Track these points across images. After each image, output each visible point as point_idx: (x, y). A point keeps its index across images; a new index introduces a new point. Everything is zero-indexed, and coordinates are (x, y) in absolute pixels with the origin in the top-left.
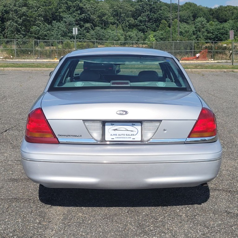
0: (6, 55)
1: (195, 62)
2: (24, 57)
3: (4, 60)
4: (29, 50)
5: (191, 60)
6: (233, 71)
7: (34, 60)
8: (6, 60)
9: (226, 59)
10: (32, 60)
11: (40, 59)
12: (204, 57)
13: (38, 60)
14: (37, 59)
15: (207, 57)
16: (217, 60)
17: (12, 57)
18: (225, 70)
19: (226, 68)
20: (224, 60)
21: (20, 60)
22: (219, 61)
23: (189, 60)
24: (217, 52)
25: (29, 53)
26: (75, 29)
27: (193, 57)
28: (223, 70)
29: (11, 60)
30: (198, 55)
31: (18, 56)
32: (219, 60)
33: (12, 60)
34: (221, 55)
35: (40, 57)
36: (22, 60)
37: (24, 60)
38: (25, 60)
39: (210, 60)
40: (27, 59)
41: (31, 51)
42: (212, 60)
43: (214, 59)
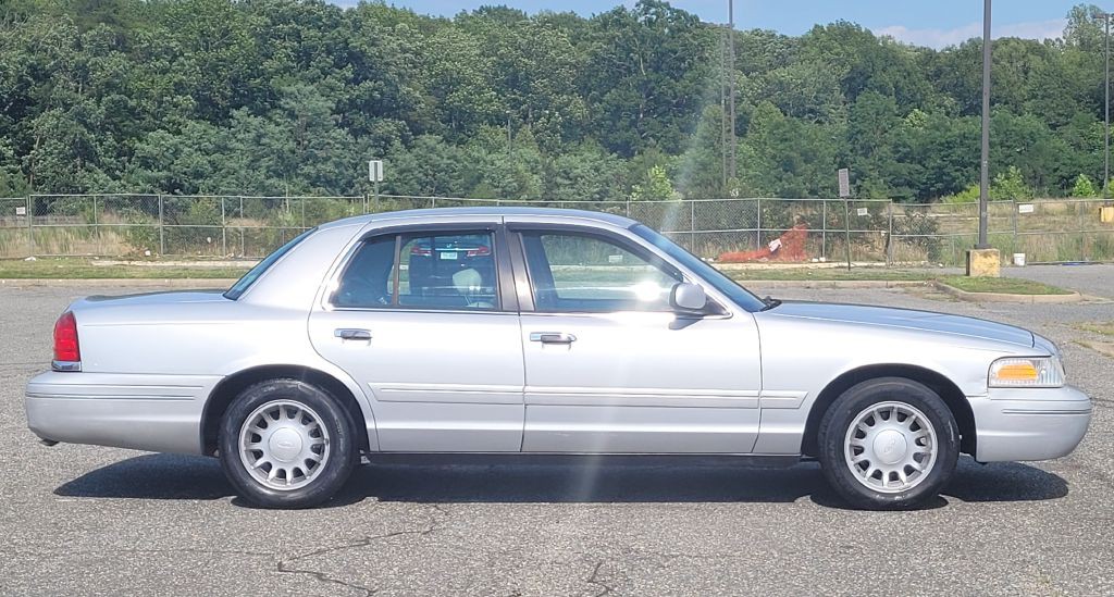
0: (128, 248)
1: (766, 266)
2: (190, 254)
3: (126, 263)
4: (205, 230)
5: (751, 262)
6: (834, 287)
7: (228, 264)
8: (132, 263)
9: (870, 258)
10: (221, 264)
11: (246, 260)
12: (796, 253)
13: (240, 264)
14: (236, 258)
15: (804, 251)
16: (838, 259)
17: (148, 253)
18: (813, 283)
20: (861, 260)
21: (179, 264)
22: (844, 264)
23: (745, 262)
24: (838, 236)
25: (209, 239)
26: (376, 164)
27: (760, 250)
29: (149, 264)
30: (774, 245)
31: (169, 251)
32: (843, 260)
33: (154, 264)
35: (245, 254)
36: (185, 264)
37: (191, 264)
38: (198, 263)
39: (815, 260)
40: (203, 259)
41: (216, 235)
42: (823, 259)
43: (829, 256)
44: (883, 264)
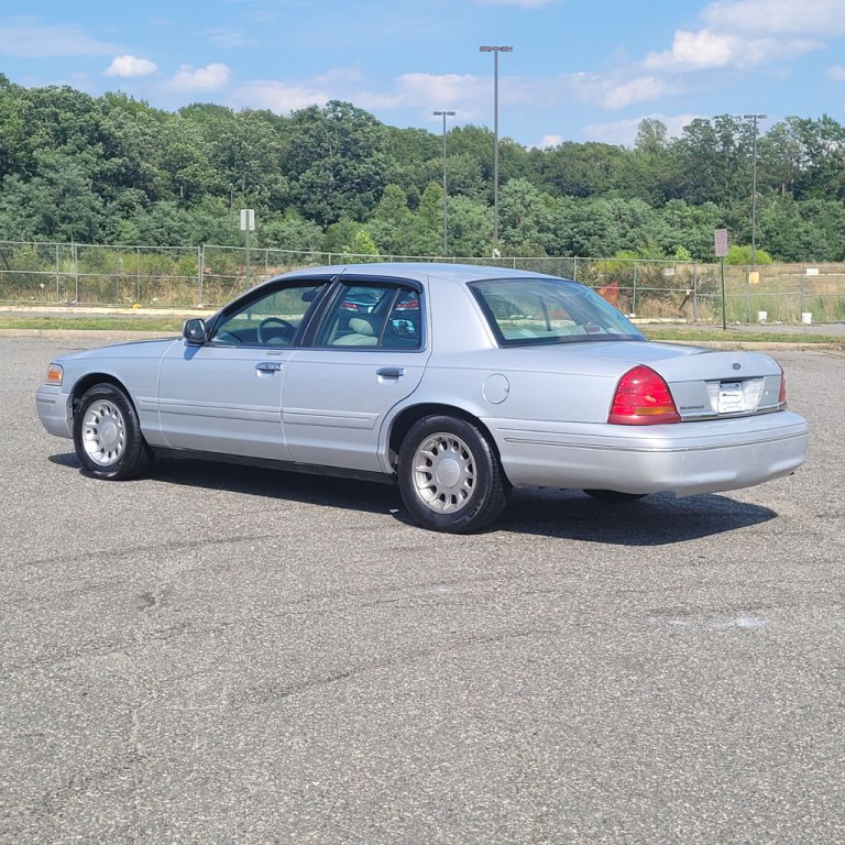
2: (22, 299)
4: (37, 276)
7: (64, 310)
9: (672, 315)
10: (56, 310)
11: (79, 306)
13: (76, 310)
14: (69, 304)
16: (647, 315)
19: (719, 339)
20: (666, 317)
21: (14, 309)
22: (654, 320)
24: (645, 294)
25: (42, 285)
26: (247, 213)
28: (711, 342)
32: (652, 317)
34: (656, 303)
35: (79, 300)
36: (20, 309)
37: (27, 309)
38: (34, 309)
40: (37, 305)
41: (50, 281)
42: (633, 315)
43: (638, 313)
44: (684, 321)
